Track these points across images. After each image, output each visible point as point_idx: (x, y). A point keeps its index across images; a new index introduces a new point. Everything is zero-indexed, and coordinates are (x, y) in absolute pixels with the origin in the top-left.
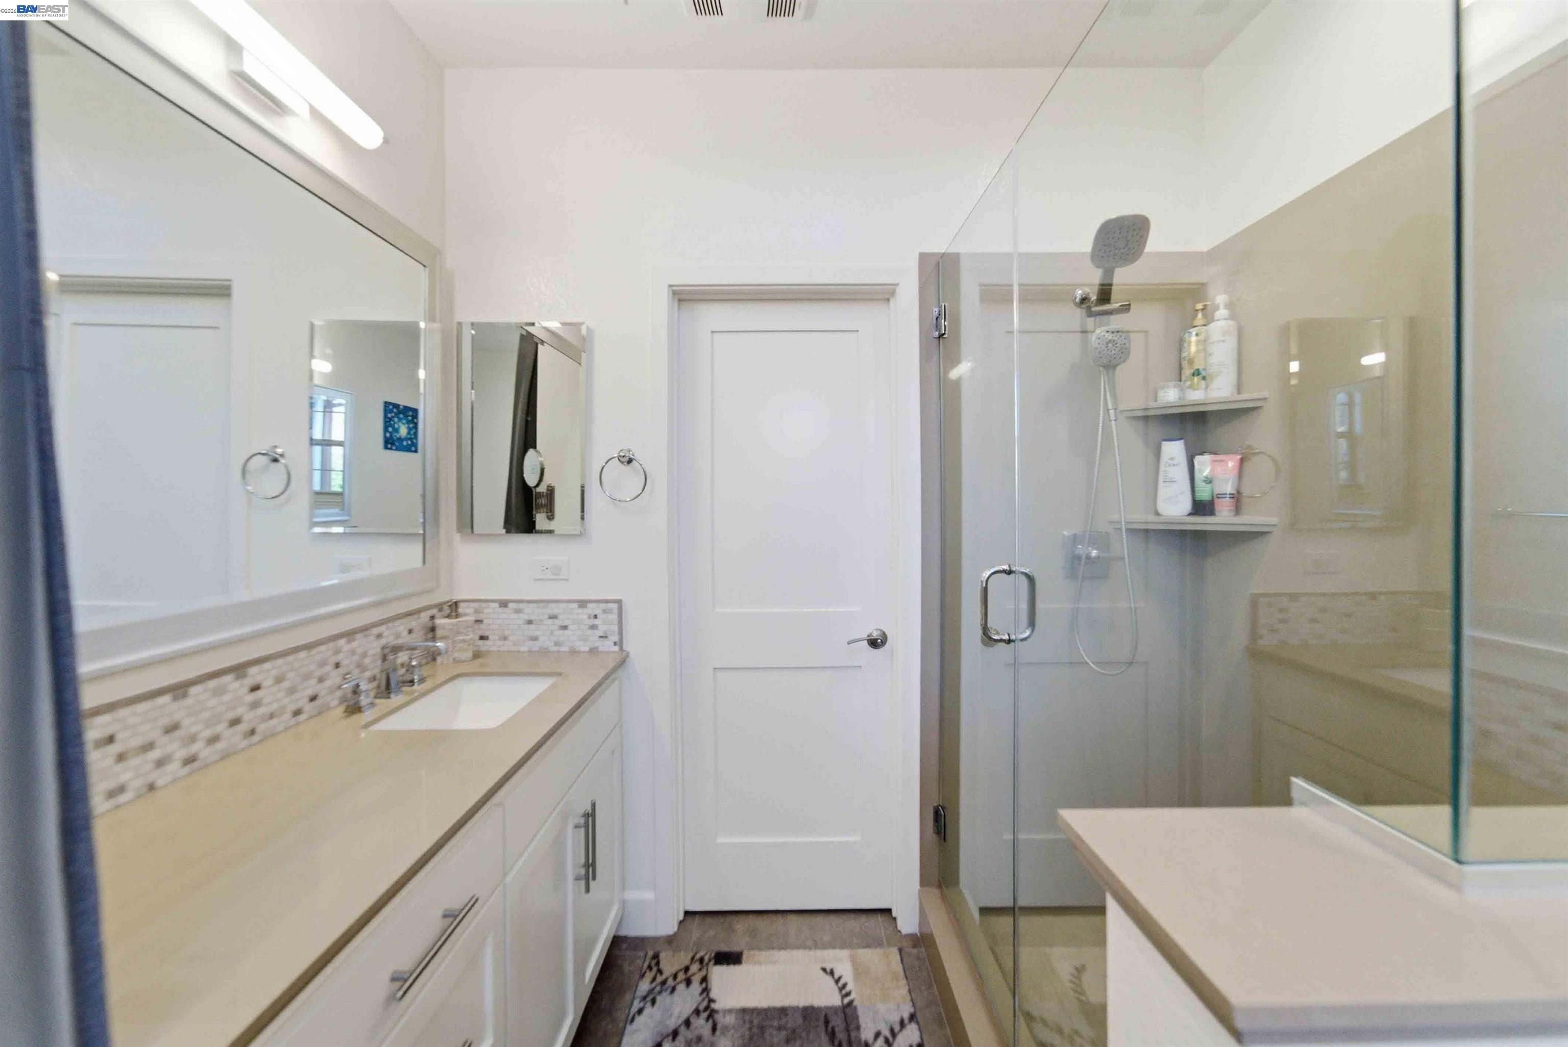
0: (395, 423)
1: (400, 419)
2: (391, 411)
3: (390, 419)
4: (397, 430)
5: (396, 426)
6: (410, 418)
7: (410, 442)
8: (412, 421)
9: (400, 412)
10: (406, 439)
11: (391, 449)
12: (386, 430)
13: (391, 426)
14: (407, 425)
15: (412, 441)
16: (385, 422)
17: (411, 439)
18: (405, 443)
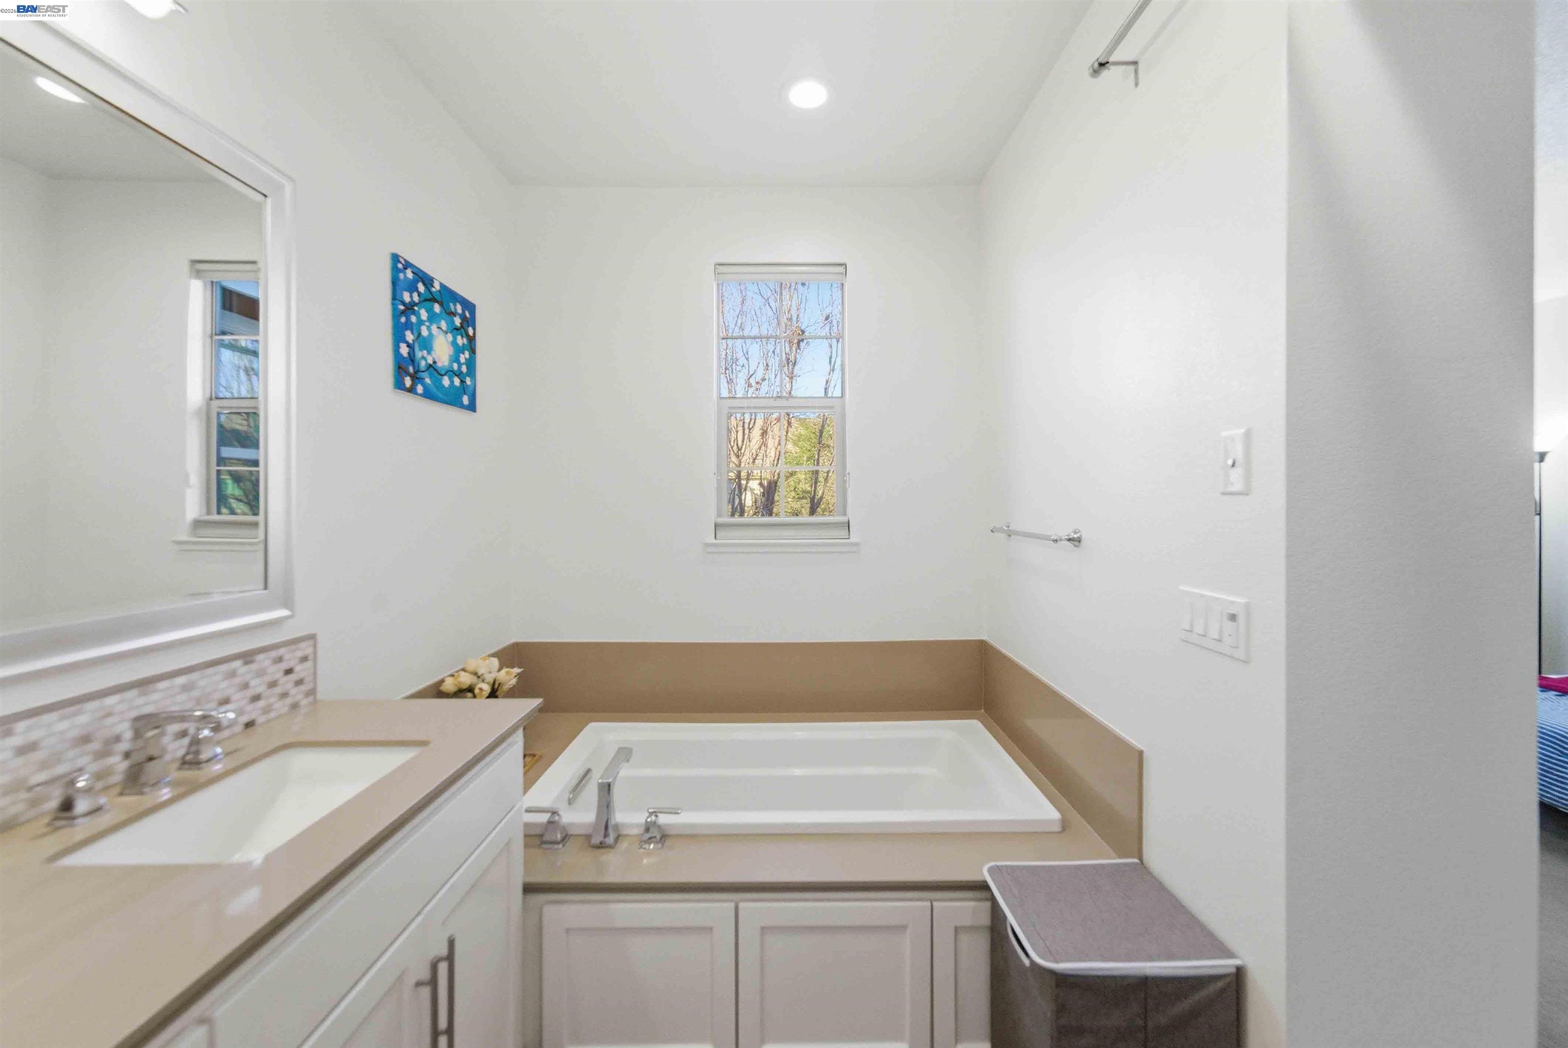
0: (421, 322)
1: (432, 317)
2: (412, 288)
3: (410, 308)
4: (427, 345)
5: (425, 333)
6: (457, 321)
7: (457, 382)
8: (460, 331)
9: (432, 299)
10: (451, 373)
11: (412, 390)
12: (398, 337)
13: (408, 326)
14: (450, 337)
15: (462, 382)
16: (396, 315)
17: (459, 374)
18: (446, 381)
